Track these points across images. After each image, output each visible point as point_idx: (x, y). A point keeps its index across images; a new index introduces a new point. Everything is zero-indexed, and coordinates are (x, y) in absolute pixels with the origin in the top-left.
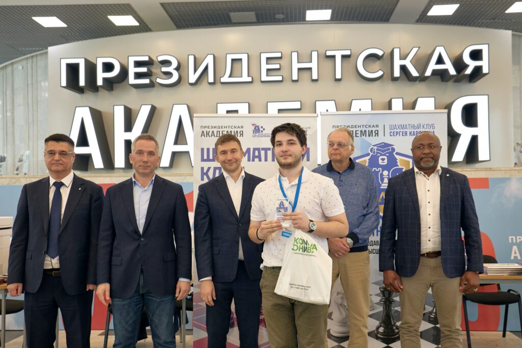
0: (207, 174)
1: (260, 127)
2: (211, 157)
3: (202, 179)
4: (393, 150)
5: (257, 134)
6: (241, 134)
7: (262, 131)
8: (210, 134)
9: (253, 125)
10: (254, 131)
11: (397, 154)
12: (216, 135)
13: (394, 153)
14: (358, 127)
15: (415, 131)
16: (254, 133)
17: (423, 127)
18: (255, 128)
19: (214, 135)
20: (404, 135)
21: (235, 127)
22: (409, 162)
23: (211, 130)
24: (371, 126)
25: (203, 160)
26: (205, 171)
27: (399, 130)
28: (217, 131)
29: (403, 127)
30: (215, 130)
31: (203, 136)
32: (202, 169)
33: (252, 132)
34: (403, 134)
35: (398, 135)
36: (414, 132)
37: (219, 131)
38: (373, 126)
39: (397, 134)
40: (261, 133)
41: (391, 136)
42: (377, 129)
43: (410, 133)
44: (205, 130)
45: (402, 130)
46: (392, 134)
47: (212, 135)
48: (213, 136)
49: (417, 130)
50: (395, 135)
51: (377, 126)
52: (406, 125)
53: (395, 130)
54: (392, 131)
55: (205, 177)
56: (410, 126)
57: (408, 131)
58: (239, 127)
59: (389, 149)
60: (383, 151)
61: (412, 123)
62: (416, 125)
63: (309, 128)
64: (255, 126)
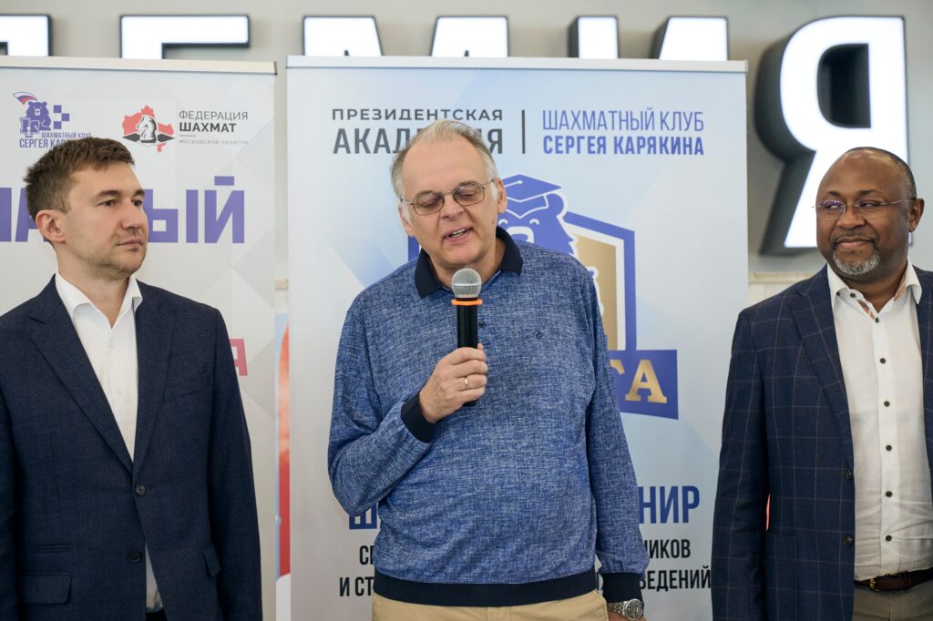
1: (50, 108)
4: (557, 203)
5: (35, 136)
7: (58, 125)
9: (22, 99)
10: (25, 124)
11: (573, 219)
13: (560, 217)
14: (429, 115)
15: (635, 135)
16: (25, 130)
17: (663, 121)
18: (30, 113)
20: (595, 148)
22: (612, 249)
24: (477, 115)
27: (575, 133)
29: (590, 119)
33: (19, 125)
34: (590, 145)
35: (573, 150)
36: (630, 139)
38: (484, 115)
39: (568, 147)
40: (53, 131)
41: (548, 152)
42: (496, 124)
43: (617, 145)
45: (586, 133)
46: (551, 145)
49: (640, 133)
50: (563, 148)
51: (498, 115)
52: (602, 113)
53: (564, 132)
54: (553, 134)
56: (617, 116)
57: (610, 137)
59: (541, 202)
60: (520, 208)
61: (623, 109)
62: (637, 116)
63: (242, 117)
64: (30, 103)
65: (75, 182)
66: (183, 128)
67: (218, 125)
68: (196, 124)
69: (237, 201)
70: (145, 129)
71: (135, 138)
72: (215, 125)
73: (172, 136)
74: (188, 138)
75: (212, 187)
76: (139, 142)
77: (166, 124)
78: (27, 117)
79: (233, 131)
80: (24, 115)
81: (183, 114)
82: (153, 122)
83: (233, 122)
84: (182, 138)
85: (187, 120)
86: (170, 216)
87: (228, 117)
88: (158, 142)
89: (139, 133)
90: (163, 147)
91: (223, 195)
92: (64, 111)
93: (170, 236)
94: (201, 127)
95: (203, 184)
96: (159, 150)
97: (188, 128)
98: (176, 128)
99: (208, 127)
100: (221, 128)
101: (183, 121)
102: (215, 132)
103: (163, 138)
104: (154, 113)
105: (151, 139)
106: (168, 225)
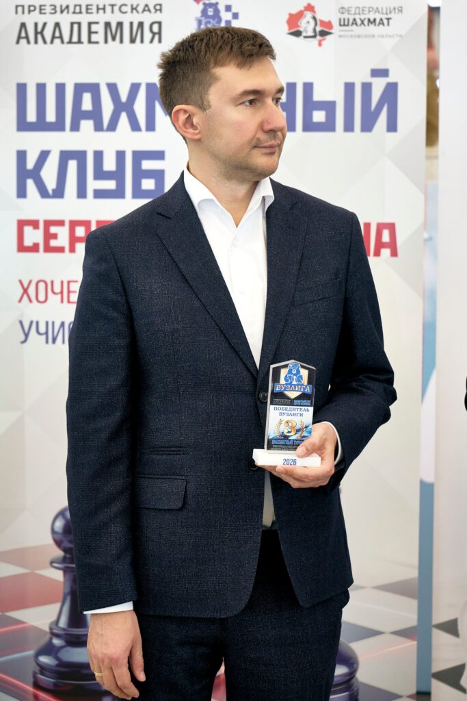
0: (35, 174)
1: (221, 7)
2: (51, 116)
3: (22, 193)
6: (154, 34)
8: (48, 33)
12: (66, 38)
18: (204, 12)
19: (61, 37)
21: (134, 9)
23: (51, 20)
25: (23, 125)
26: (30, 164)
28: (72, 24)
30: (65, 20)
31: (23, 41)
32: (21, 156)
37: (79, 24)
44: (30, 20)
47: (53, 37)
48: (57, 41)
55: (30, 184)
58: (146, 8)
63: (397, 11)
64: (204, 4)
65: (216, 79)
66: (342, 23)
67: (375, 20)
68: (355, 20)
69: (391, 92)
70: (306, 25)
71: (297, 34)
72: (372, 20)
73: (331, 31)
74: (346, 33)
75: (368, 79)
76: (301, 37)
77: (326, 19)
78: (202, 16)
79: (388, 24)
80: (199, 14)
81: (342, 10)
82: (314, 18)
83: (389, 16)
84: (343, 33)
85: (346, 16)
86: (329, 107)
87: (384, 12)
88: (319, 38)
89: (301, 29)
90: (323, 43)
91: (378, 86)
92: (234, 10)
93: (329, 126)
94: (359, 22)
95: (360, 77)
96: (320, 44)
97: (346, 23)
98: (335, 23)
99: (366, 22)
100: (377, 22)
101: (342, 16)
102: (372, 26)
103: (324, 34)
104: (316, 9)
105: (312, 34)
106: (327, 116)
